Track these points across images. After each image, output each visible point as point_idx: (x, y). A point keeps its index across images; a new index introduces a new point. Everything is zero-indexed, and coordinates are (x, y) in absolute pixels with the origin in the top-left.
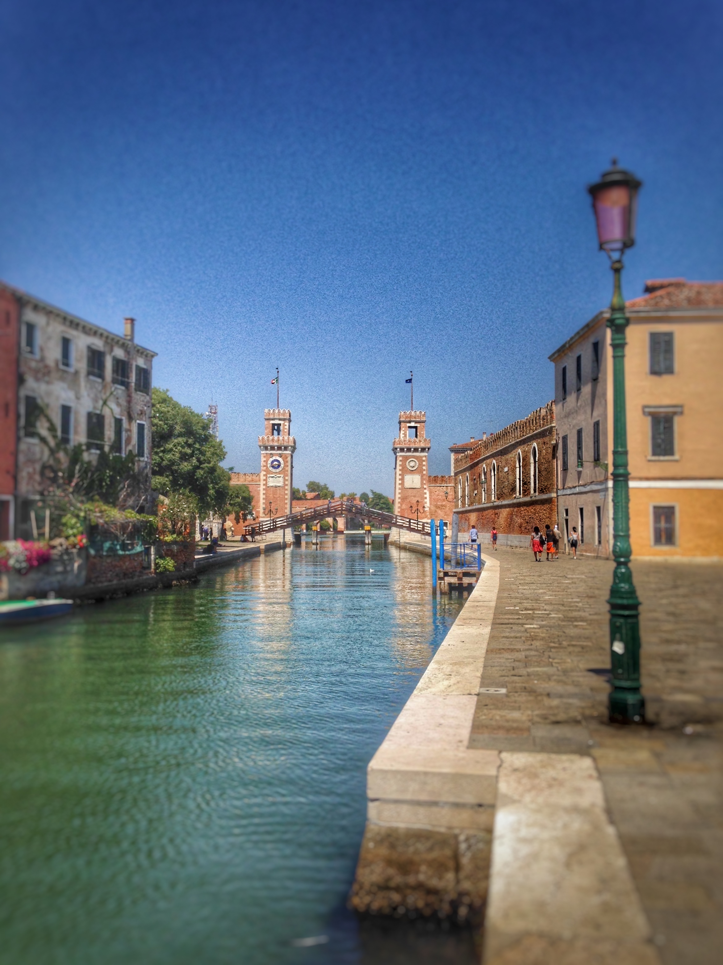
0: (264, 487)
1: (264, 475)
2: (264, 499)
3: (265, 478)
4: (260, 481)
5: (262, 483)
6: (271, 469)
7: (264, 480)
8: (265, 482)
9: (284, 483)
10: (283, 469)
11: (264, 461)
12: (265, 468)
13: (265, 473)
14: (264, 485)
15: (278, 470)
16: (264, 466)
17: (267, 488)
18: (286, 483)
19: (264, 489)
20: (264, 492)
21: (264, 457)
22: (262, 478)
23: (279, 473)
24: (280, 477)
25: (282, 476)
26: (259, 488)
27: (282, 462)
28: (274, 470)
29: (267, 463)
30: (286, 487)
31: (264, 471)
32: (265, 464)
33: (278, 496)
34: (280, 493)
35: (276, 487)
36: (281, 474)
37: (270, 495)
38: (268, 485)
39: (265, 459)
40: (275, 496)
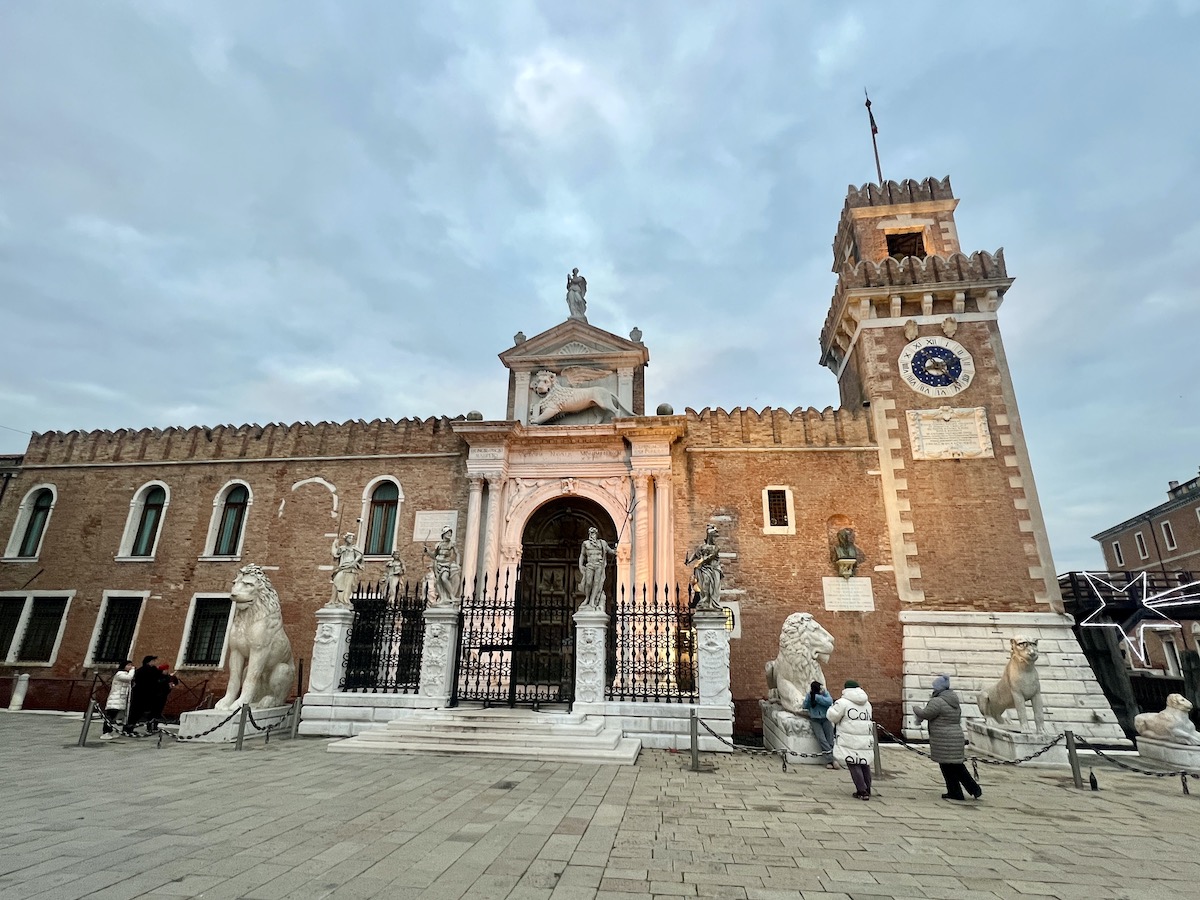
0: (900, 464)
1: (889, 414)
2: (903, 516)
3: (894, 424)
4: (872, 439)
5: (885, 446)
6: (917, 386)
7: (893, 434)
8: (897, 444)
9: (995, 442)
10: (976, 381)
11: (881, 358)
12: (888, 384)
13: (891, 404)
14: (895, 453)
15: (950, 391)
16: (883, 377)
17: (913, 469)
18: (1007, 440)
19: (898, 474)
20: (903, 485)
21: (878, 342)
22: (883, 425)
23: (963, 401)
24: (966, 417)
25: (979, 411)
26: (873, 466)
27: (965, 357)
28: (933, 392)
29: (895, 366)
30: (1011, 461)
31: (889, 395)
32: (887, 370)
33: (979, 501)
34: (983, 490)
35: (958, 460)
36: (974, 406)
37: (934, 498)
38: (916, 456)
39: (884, 351)
40: (962, 502)
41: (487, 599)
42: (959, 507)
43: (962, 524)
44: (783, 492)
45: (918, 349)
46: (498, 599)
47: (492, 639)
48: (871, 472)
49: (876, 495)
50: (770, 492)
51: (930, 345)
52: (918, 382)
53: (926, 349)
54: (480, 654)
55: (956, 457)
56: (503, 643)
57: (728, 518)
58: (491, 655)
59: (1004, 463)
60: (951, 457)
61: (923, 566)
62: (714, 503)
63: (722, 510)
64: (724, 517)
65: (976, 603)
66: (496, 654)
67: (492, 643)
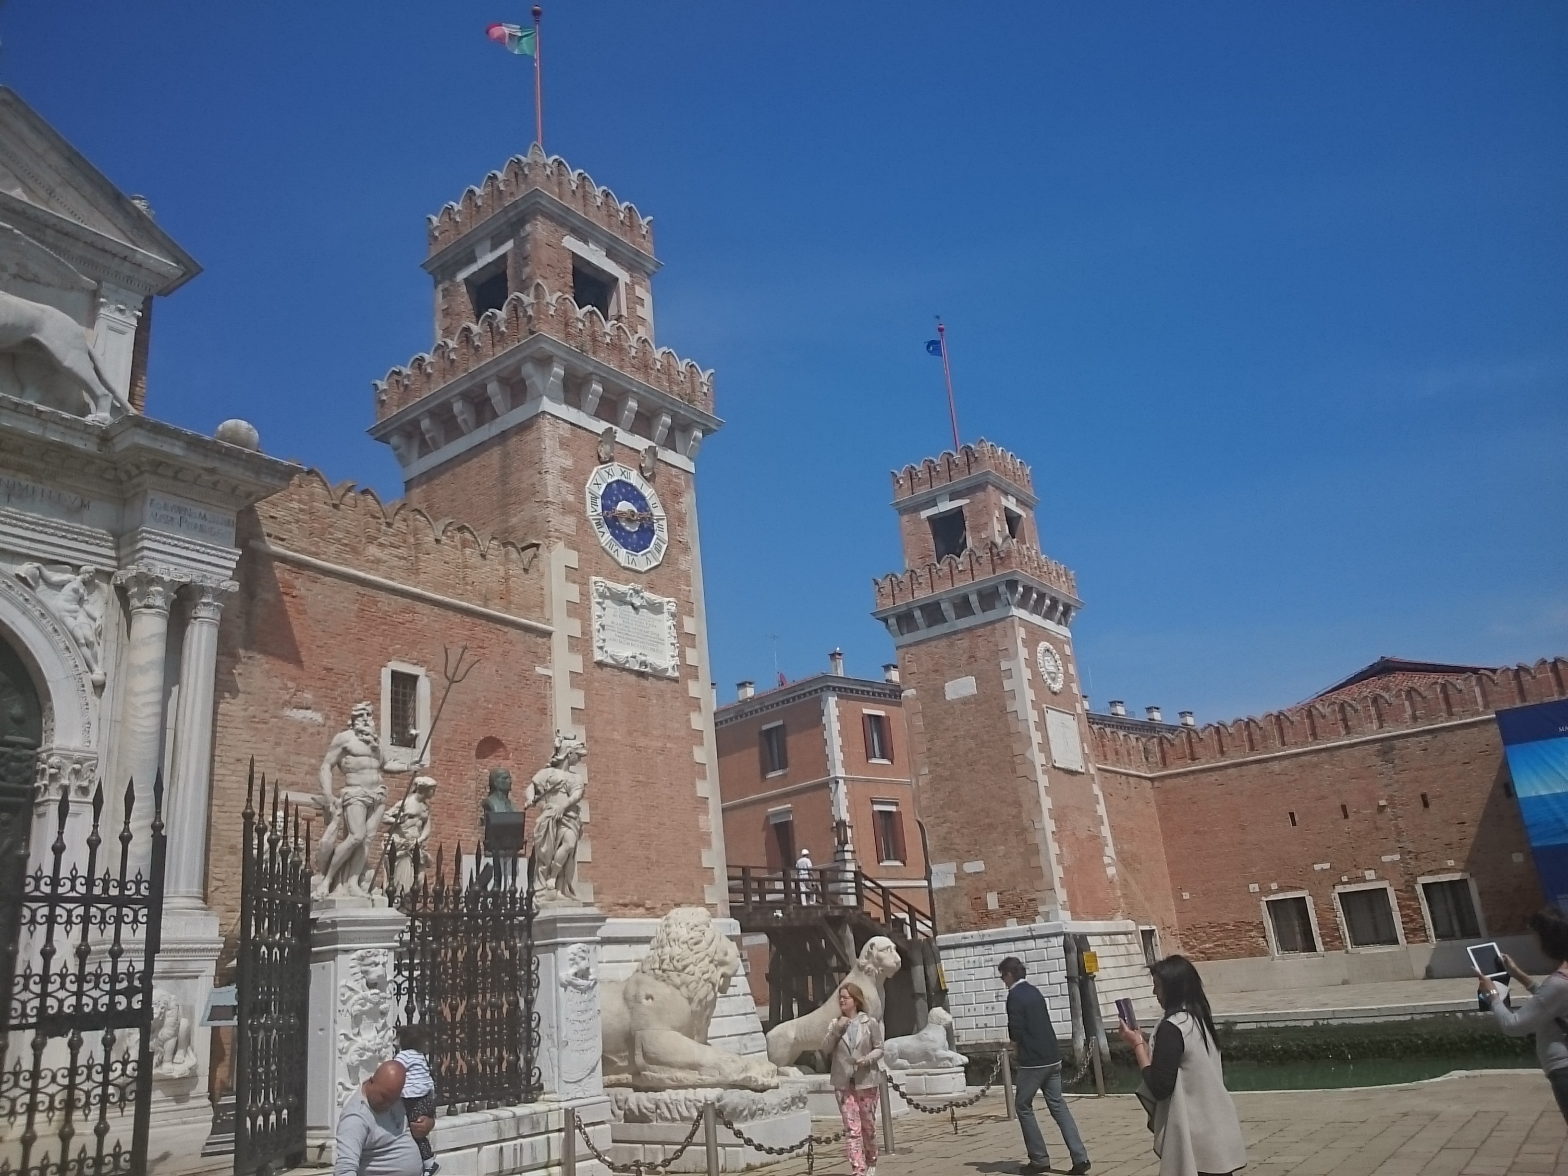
0: (577, 663)
1: (570, 574)
3: (573, 593)
4: (545, 609)
5: (561, 626)
6: (606, 538)
7: (571, 609)
8: (575, 628)
9: (682, 656)
10: (668, 556)
11: (566, 474)
12: (571, 522)
13: (573, 559)
14: (572, 643)
15: (641, 561)
16: (565, 508)
17: (592, 676)
18: (692, 657)
19: (574, 679)
20: (578, 699)
21: (564, 444)
22: (560, 590)
23: (653, 581)
24: (656, 608)
25: (670, 604)
26: (544, 659)
27: (659, 515)
28: (623, 555)
29: (581, 494)
30: (694, 689)
31: (570, 541)
32: (571, 498)
33: (660, 744)
34: (664, 726)
35: (641, 674)
36: (664, 595)
37: (614, 730)
38: (598, 656)
39: (568, 463)
40: (642, 742)
41: (64, 872)
42: (639, 750)
43: (641, 778)
44: (415, 678)
45: (610, 481)
46: (99, 873)
47: (79, 994)
48: (539, 670)
49: (543, 711)
50: (395, 674)
51: (623, 478)
52: (608, 536)
53: (618, 481)
54: (37, 1048)
55: (643, 669)
56: (112, 1004)
57: (318, 717)
58: (74, 1047)
59: (686, 690)
60: (637, 668)
61: (595, 842)
62: (293, 679)
63: (308, 696)
64: (309, 714)
65: (649, 903)
66: (92, 1040)
67: (79, 1006)
